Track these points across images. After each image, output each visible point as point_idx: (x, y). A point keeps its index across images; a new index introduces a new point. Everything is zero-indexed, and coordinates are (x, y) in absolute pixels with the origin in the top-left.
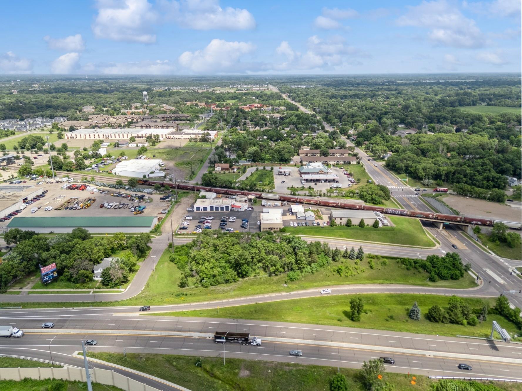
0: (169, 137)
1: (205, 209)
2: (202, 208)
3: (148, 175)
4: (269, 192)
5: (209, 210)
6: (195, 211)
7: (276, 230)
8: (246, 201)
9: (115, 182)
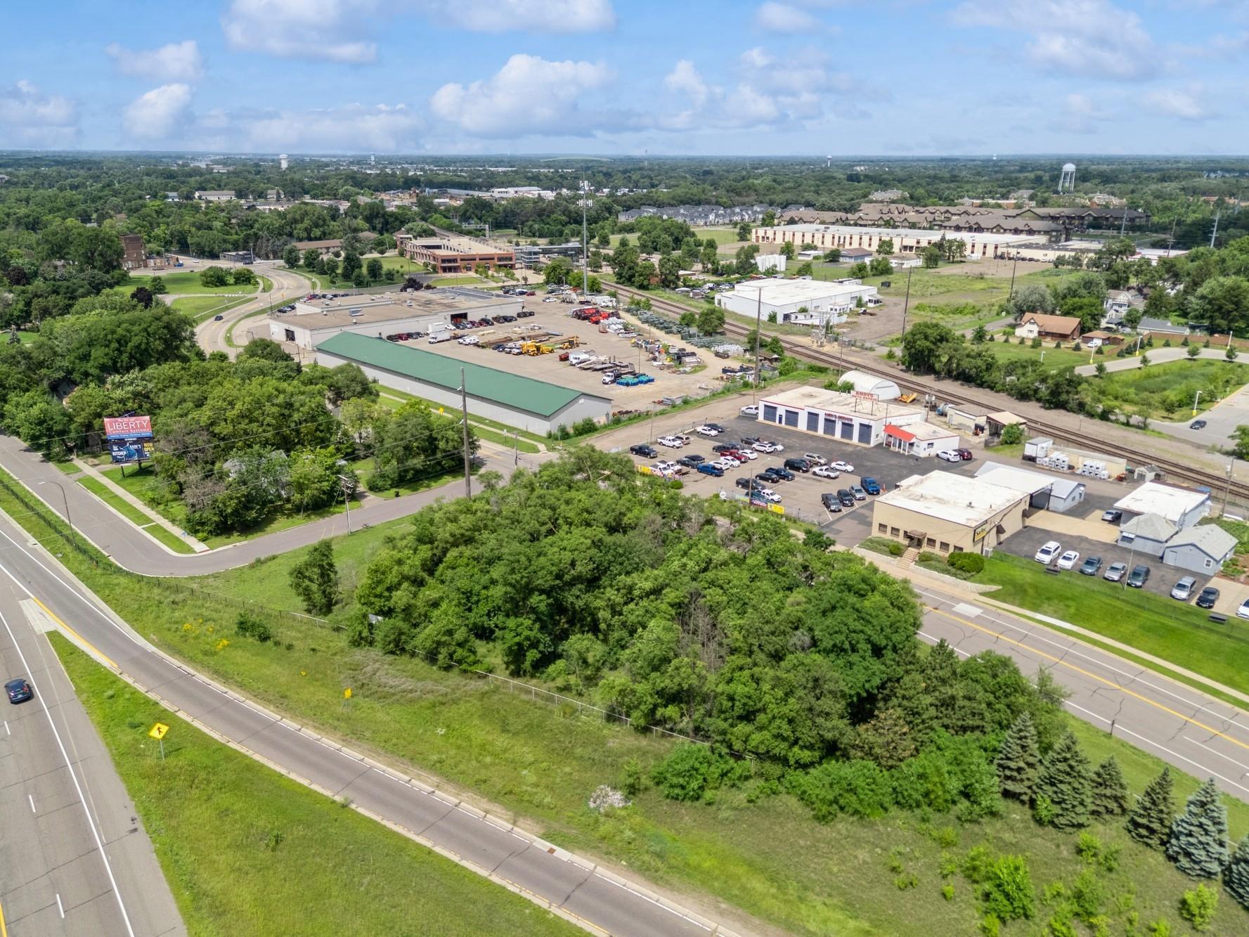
0: (1003, 253)
1: (792, 417)
2: (781, 411)
3: (787, 317)
4: (1127, 424)
5: (802, 425)
6: (761, 418)
7: (937, 551)
8: (979, 429)
9: (678, 317)
